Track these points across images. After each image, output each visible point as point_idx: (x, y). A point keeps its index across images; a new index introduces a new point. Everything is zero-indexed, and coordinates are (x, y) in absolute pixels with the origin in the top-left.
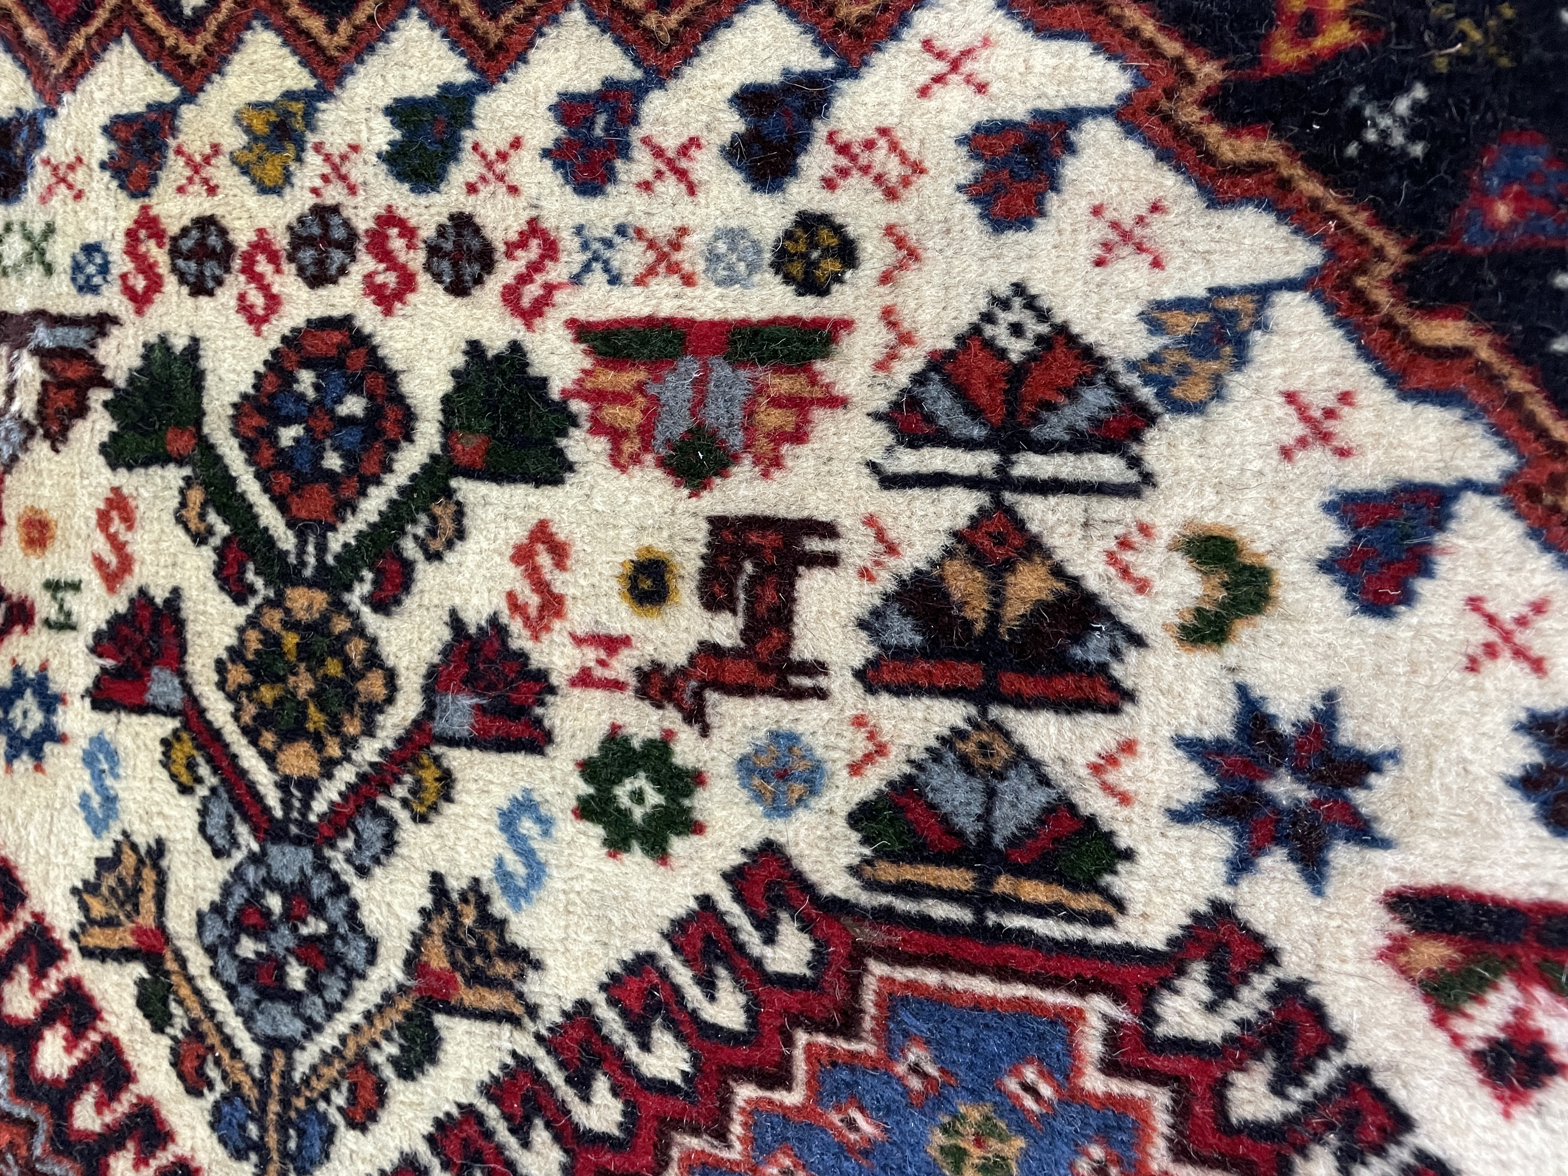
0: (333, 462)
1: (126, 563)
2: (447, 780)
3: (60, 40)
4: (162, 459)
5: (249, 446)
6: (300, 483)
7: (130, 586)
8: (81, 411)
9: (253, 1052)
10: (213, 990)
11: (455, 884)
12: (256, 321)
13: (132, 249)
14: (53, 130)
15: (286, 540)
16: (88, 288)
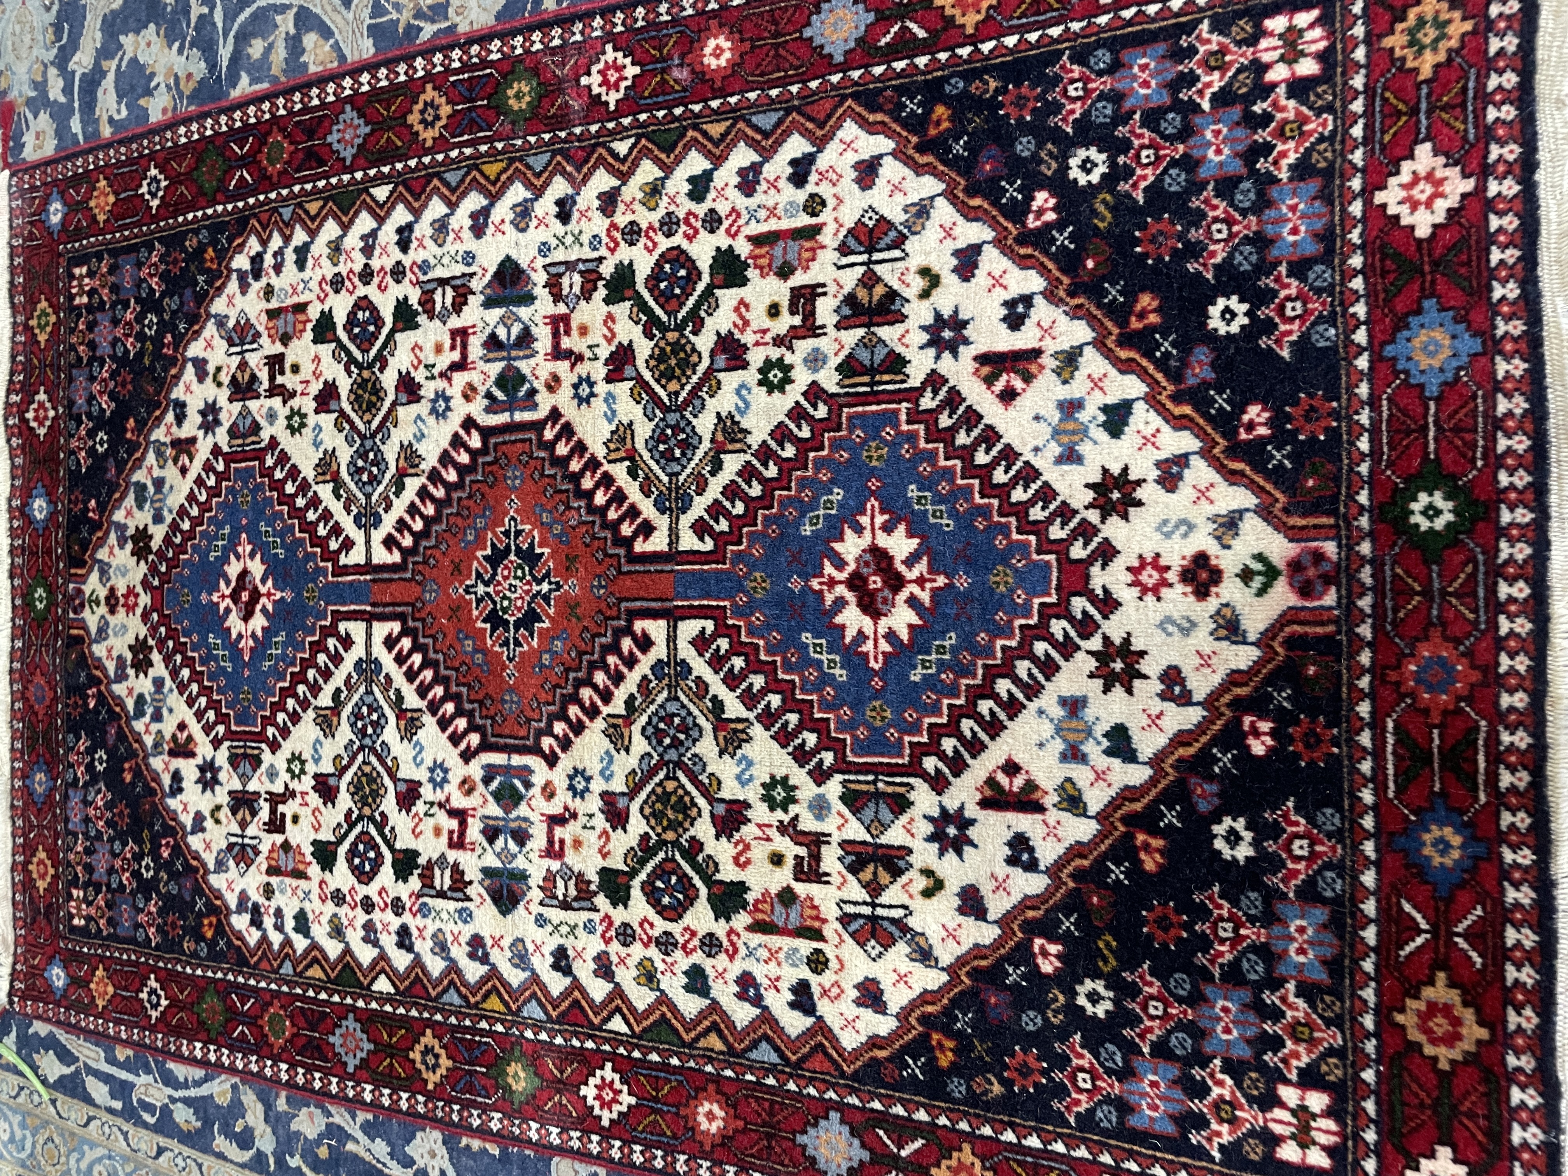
0: (677, 291)
1: (614, 335)
2: (719, 382)
3: (579, 171)
4: (623, 300)
5: (651, 291)
6: (668, 300)
7: (616, 342)
8: (595, 289)
9: (665, 479)
10: (652, 463)
11: (724, 414)
12: (650, 251)
13: (608, 235)
14: (578, 199)
15: (664, 318)
16: (595, 249)
